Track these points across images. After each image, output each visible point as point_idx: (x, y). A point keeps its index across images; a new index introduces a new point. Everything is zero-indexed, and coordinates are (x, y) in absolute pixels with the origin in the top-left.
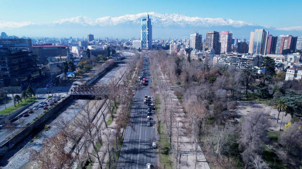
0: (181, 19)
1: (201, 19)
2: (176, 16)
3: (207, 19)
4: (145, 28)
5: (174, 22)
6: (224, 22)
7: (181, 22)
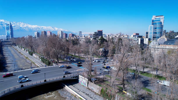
0: (25, 26)
1: (39, 27)
2: (22, 24)
3: (42, 27)
4: (9, 29)
5: (21, 28)
6: (52, 29)
7: (25, 28)
